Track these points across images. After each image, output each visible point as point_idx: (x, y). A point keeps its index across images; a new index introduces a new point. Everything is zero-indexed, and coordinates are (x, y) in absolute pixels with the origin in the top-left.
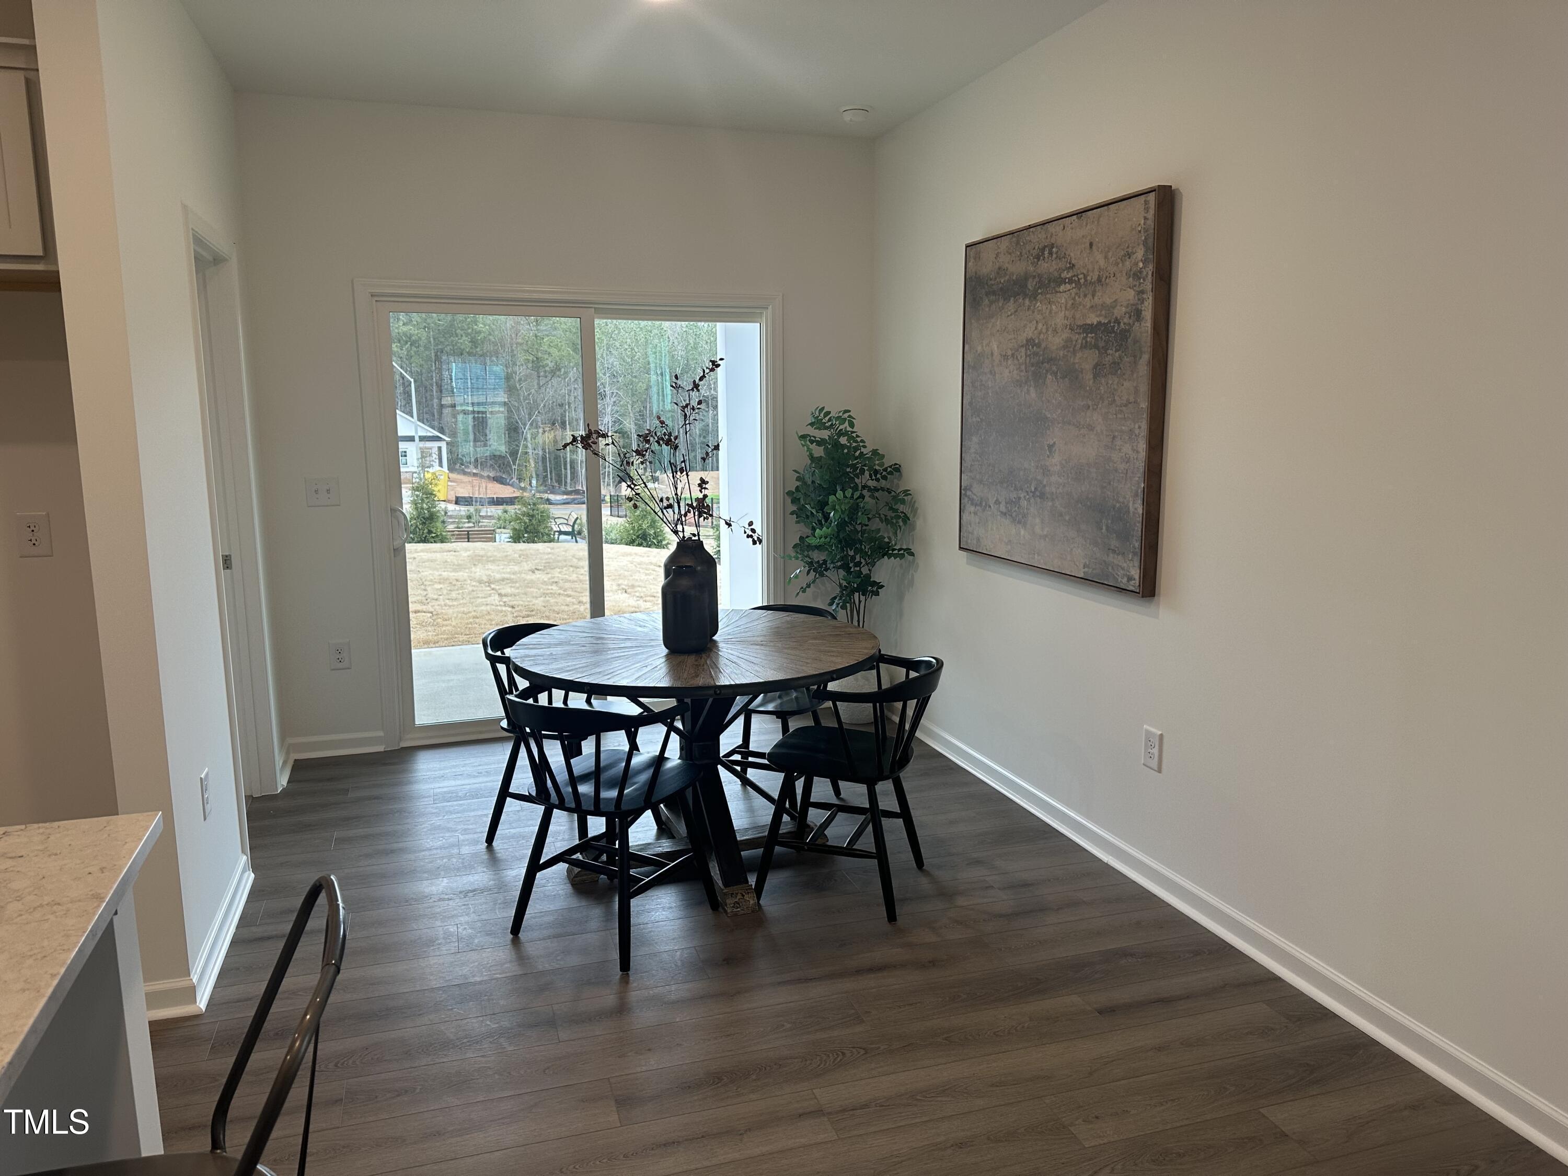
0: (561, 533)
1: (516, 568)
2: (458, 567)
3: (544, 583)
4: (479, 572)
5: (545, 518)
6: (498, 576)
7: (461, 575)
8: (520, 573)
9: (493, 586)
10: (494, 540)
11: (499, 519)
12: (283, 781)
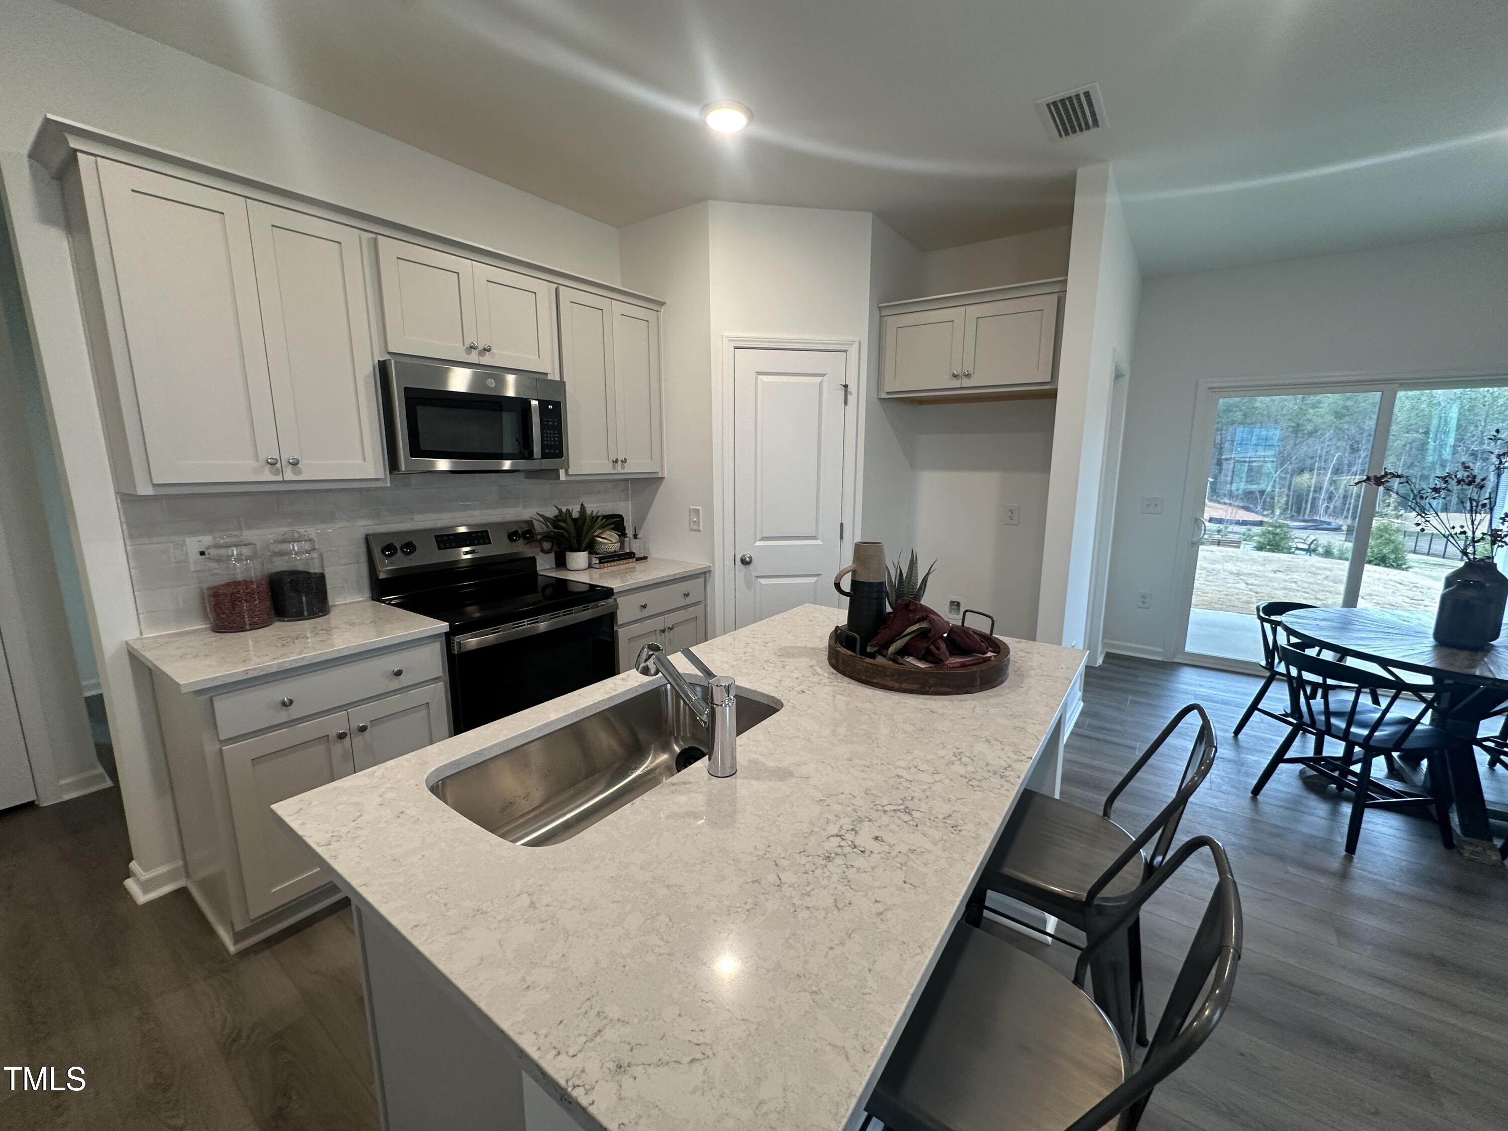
0: (1297, 549)
1: (1261, 568)
2: (1215, 562)
3: (1285, 581)
4: (1230, 566)
5: (1285, 538)
6: (1246, 571)
7: (1217, 567)
8: (1265, 571)
9: (1241, 577)
10: (1239, 547)
11: (1244, 534)
12: (1100, 661)
